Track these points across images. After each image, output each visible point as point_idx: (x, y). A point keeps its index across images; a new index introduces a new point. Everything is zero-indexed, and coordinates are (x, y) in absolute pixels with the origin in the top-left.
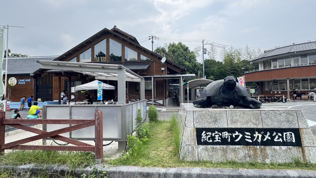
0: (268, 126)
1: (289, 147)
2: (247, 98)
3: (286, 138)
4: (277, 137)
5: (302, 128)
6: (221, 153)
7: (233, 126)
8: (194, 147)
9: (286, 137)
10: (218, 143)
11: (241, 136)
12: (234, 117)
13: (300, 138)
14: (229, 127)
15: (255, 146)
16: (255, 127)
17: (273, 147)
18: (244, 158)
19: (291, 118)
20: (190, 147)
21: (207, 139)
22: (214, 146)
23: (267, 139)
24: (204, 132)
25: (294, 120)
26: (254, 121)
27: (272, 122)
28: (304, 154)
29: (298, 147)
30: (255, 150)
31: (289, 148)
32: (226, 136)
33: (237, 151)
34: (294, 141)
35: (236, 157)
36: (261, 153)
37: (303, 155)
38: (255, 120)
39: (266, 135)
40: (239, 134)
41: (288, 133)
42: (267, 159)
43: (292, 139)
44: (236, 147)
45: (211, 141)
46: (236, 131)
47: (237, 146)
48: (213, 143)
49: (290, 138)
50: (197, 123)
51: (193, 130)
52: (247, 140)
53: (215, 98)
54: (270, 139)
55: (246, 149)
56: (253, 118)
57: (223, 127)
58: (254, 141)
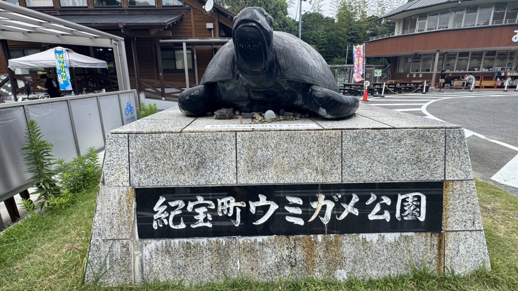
0: (358, 177)
1: (405, 234)
2: (314, 87)
3: (403, 210)
4: (377, 208)
5: (453, 181)
6: (212, 258)
7: (253, 180)
8: (131, 244)
9: (402, 206)
10: (203, 232)
11: (274, 207)
12: (259, 151)
13: (442, 208)
14: (242, 181)
15: (312, 236)
16: (320, 180)
17: (361, 236)
18: (275, 269)
19: (427, 150)
20: (118, 245)
21: (171, 219)
22: (190, 240)
23: (350, 214)
24: (162, 200)
25: (434, 156)
26: (318, 162)
27: (370, 165)
28: (442, 251)
29: (429, 234)
30: (311, 246)
31: (406, 237)
32: (228, 209)
33: (258, 253)
34: (422, 218)
35: (252, 269)
36: (327, 255)
37: (439, 254)
38: (321, 159)
39: (348, 203)
40: (269, 203)
41: (410, 196)
42: (341, 269)
43: (419, 212)
44: (255, 241)
45: (182, 226)
46: (260, 196)
47: (260, 239)
48: (188, 233)
49: (413, 210)
50: (141, 171)
51: (127, 195)
52: (289, 219)
53: (227, 88)
54: (357, 214)
55: (286, 246)
56: (315, 154)
57: (223, 182)
58: (310, 220)
